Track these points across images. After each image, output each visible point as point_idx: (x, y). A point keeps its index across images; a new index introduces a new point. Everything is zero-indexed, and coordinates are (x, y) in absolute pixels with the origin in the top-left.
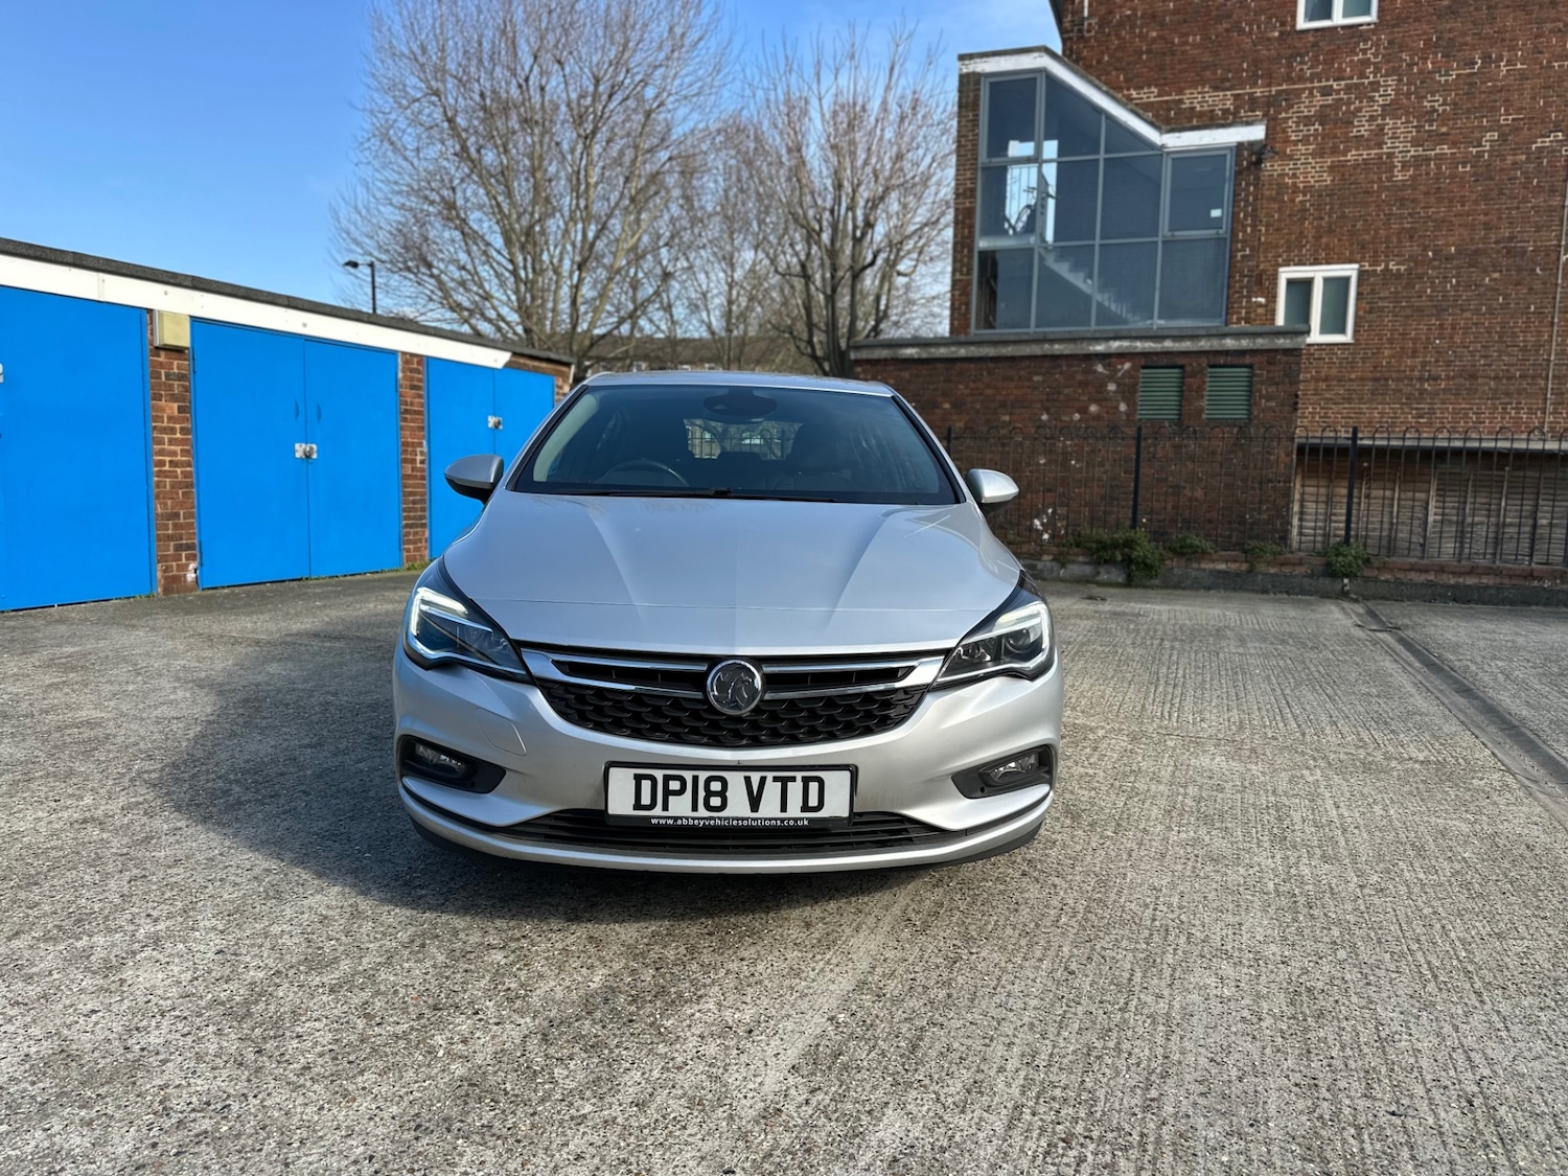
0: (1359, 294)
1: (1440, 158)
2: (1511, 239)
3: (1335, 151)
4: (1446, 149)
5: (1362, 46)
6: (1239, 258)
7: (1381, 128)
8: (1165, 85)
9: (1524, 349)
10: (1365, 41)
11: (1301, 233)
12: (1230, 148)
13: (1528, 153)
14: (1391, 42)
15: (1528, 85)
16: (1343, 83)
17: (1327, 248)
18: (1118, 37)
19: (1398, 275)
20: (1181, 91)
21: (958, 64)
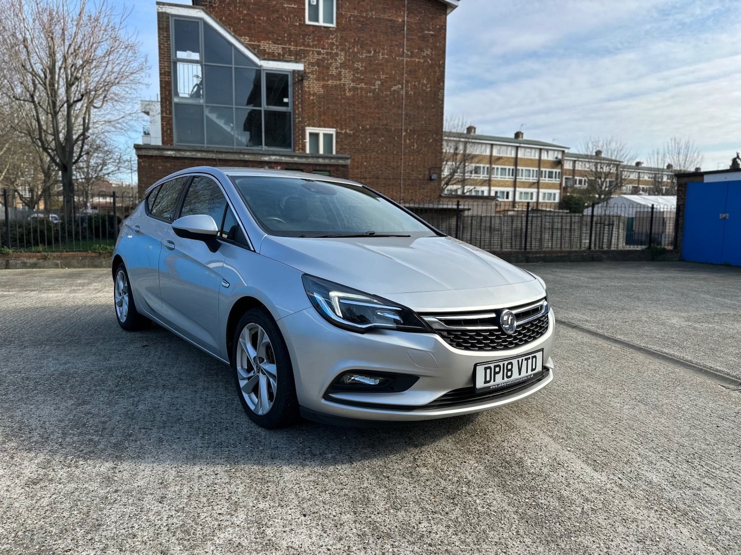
0: (337, 142)
1: (362, 88)
2: (387, 125)
3: (323, 79)
4: (363, 85)
5: (331, 36)
6: (297, 122)
7: (340, 72)
8: (252, 37)
9: (393, 168)
10: (332, 35)
11: (313, 113)
12: (290, 72)
13: (391, 92)
14: (342, 37)
15: (389, 64)
16: (325, 51)
17: (323, 121)
18: (229, 9)
19: (350, 135)
20: (259, 41)
21: (156, 7)
